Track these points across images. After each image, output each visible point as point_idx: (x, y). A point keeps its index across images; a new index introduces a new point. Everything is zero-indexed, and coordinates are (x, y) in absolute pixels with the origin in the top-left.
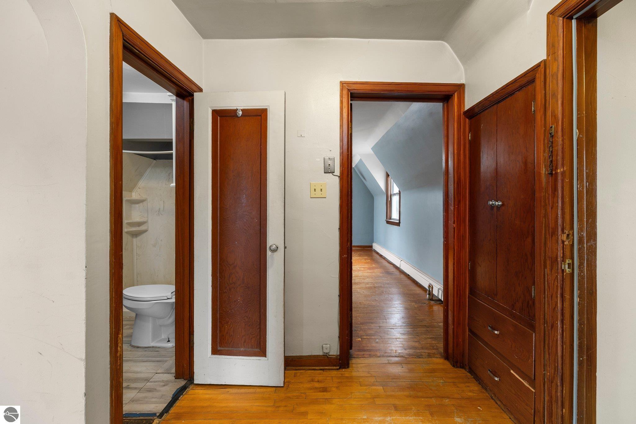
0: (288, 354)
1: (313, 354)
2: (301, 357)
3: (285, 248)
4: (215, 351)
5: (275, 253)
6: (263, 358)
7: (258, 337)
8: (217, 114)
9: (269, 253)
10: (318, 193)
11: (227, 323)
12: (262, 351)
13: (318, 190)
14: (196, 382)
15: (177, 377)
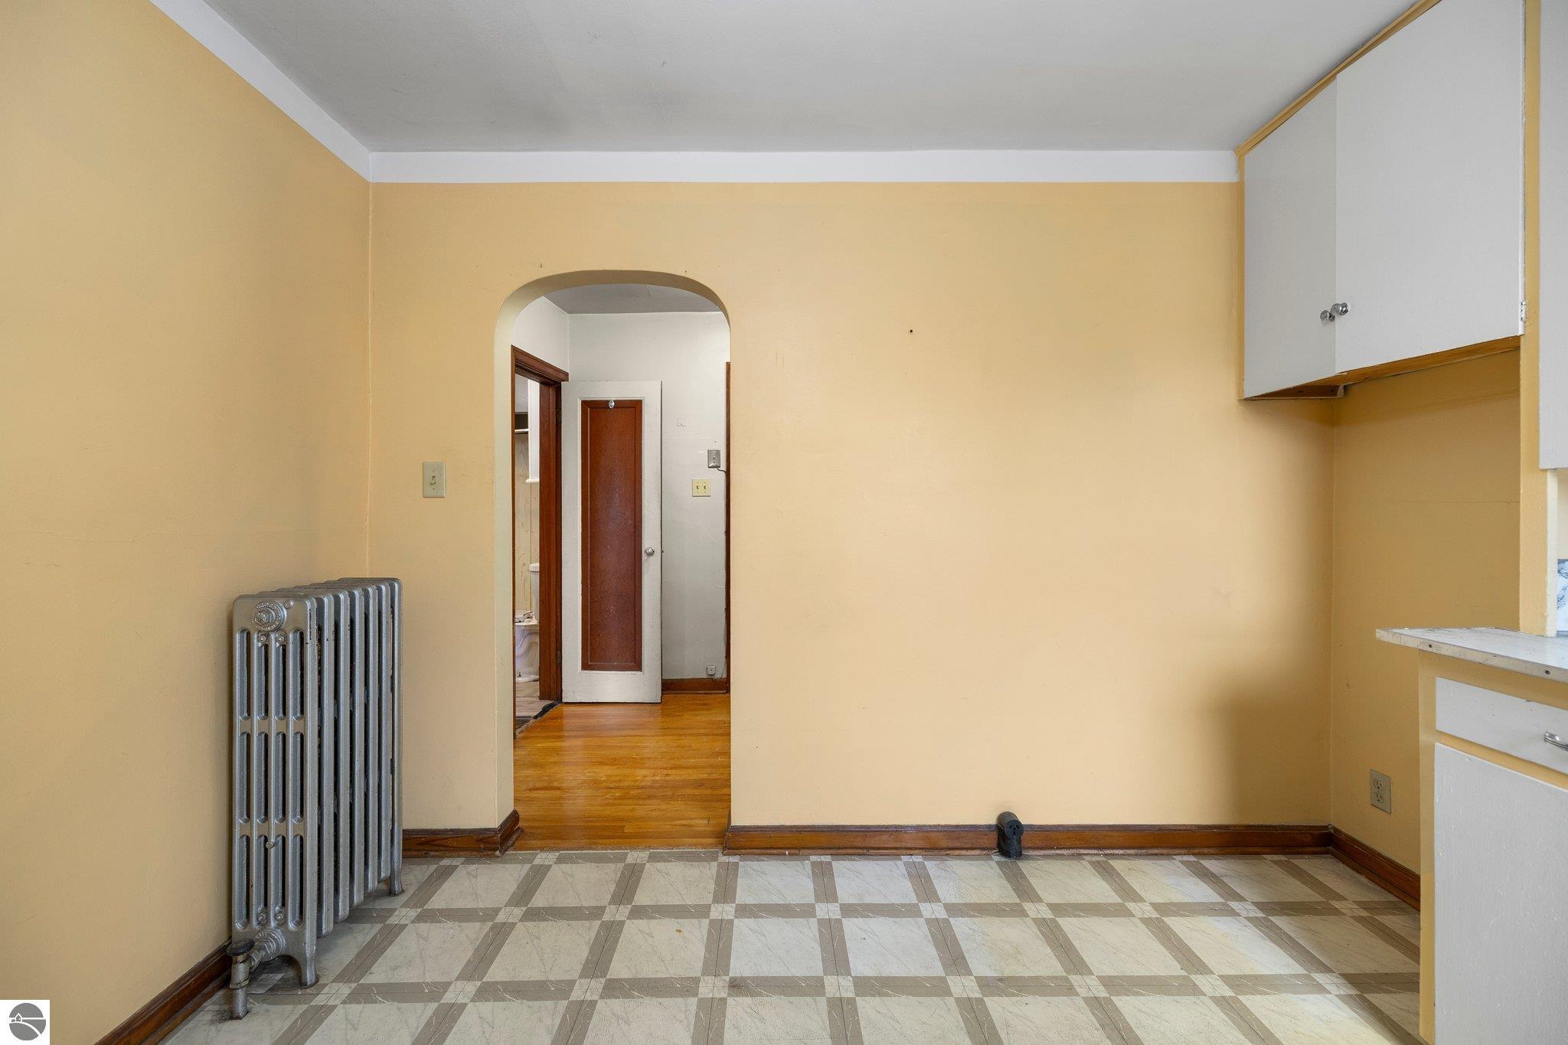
0: (666, 677)
1: (696, 677)
2: (682, 680)
3: (662, 552)
4: (586, 666)
5: (651, 557)
6: (639, 673)
7: (633, 650)
8: (586, 404)
9: (644, 557)
10: (701, 491)
11: (599, 635)
12: (636, 664)
13: (701, 488)
14: (564, 700)
15: (542, 697)
